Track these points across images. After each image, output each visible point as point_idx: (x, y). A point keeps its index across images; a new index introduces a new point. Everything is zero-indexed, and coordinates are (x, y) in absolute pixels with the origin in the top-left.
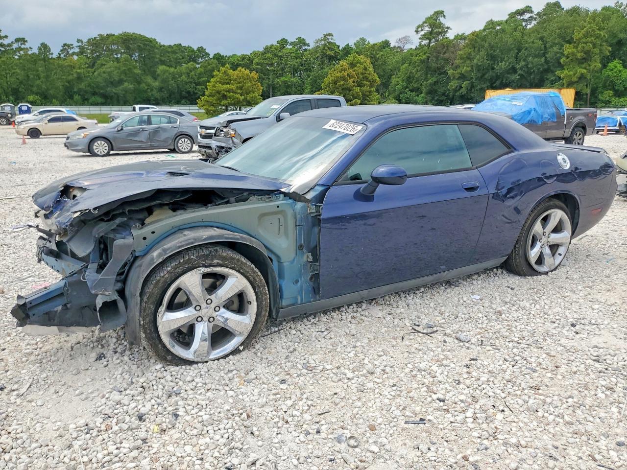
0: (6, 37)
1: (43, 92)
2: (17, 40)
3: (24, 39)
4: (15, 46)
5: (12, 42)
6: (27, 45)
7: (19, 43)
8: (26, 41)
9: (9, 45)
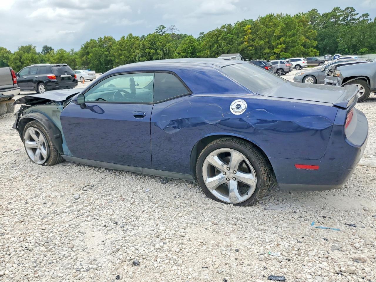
0: (358, 14)
1: (371, 46)
2: (363, 16)
3: (368, 14)
4: (361, 19)
5: (360, 17)
6: (369, 18)
7: (364, 17)
8: (369, 15)
9: (358, 19)
